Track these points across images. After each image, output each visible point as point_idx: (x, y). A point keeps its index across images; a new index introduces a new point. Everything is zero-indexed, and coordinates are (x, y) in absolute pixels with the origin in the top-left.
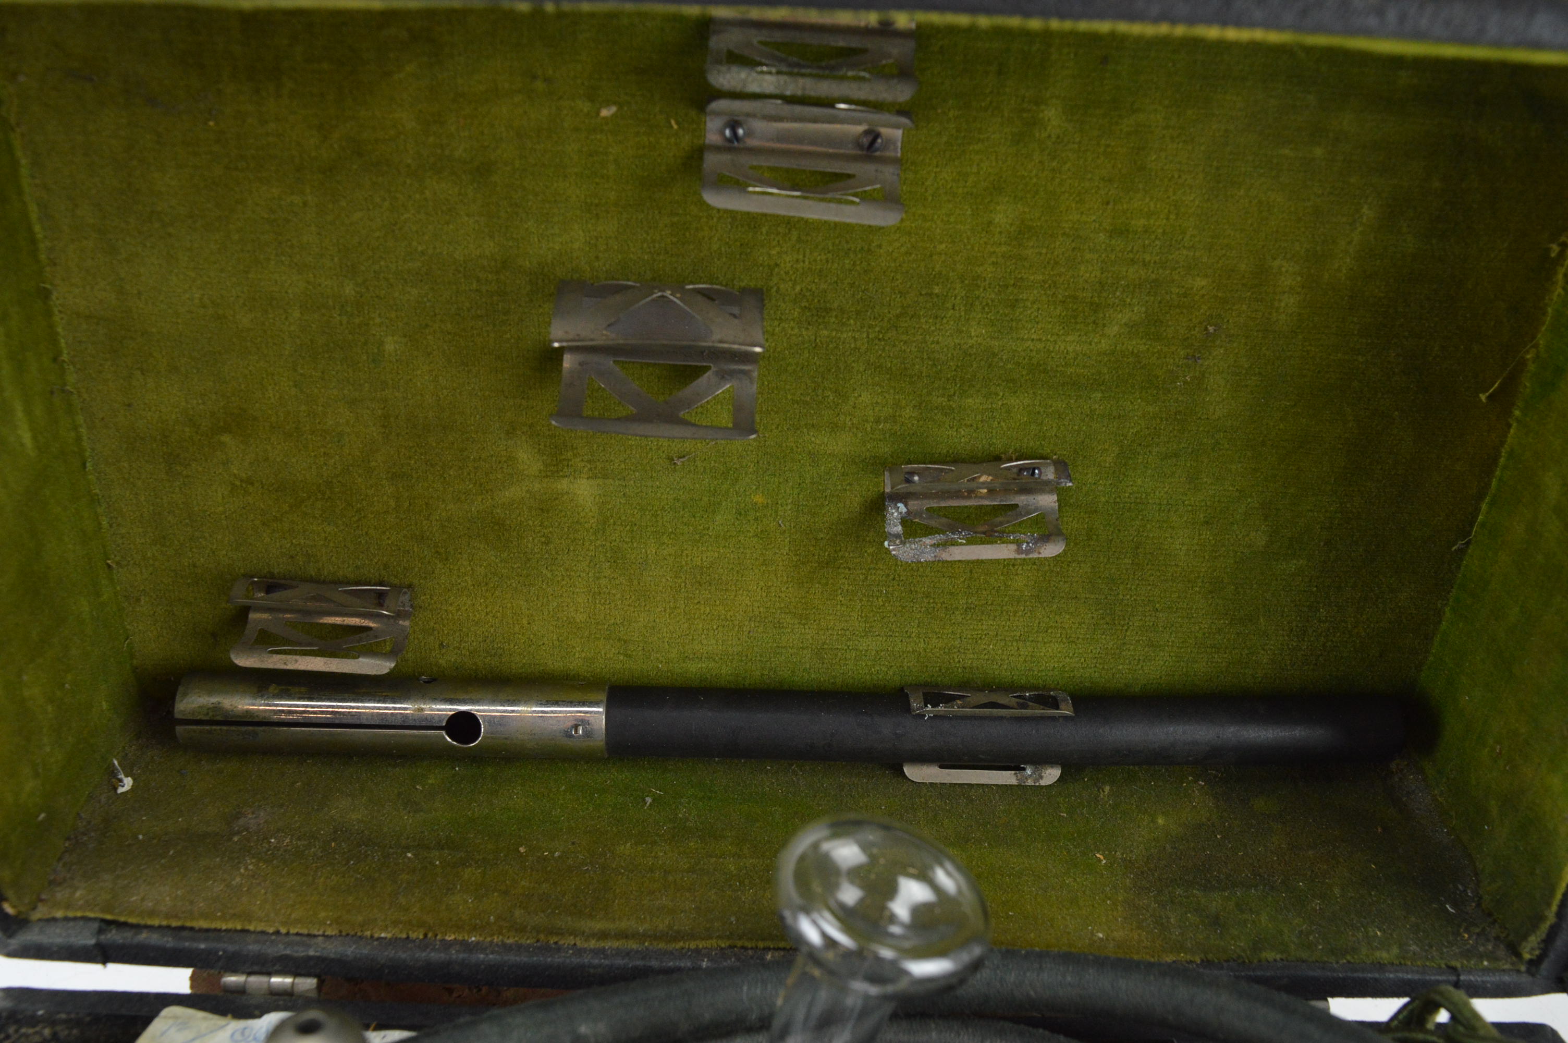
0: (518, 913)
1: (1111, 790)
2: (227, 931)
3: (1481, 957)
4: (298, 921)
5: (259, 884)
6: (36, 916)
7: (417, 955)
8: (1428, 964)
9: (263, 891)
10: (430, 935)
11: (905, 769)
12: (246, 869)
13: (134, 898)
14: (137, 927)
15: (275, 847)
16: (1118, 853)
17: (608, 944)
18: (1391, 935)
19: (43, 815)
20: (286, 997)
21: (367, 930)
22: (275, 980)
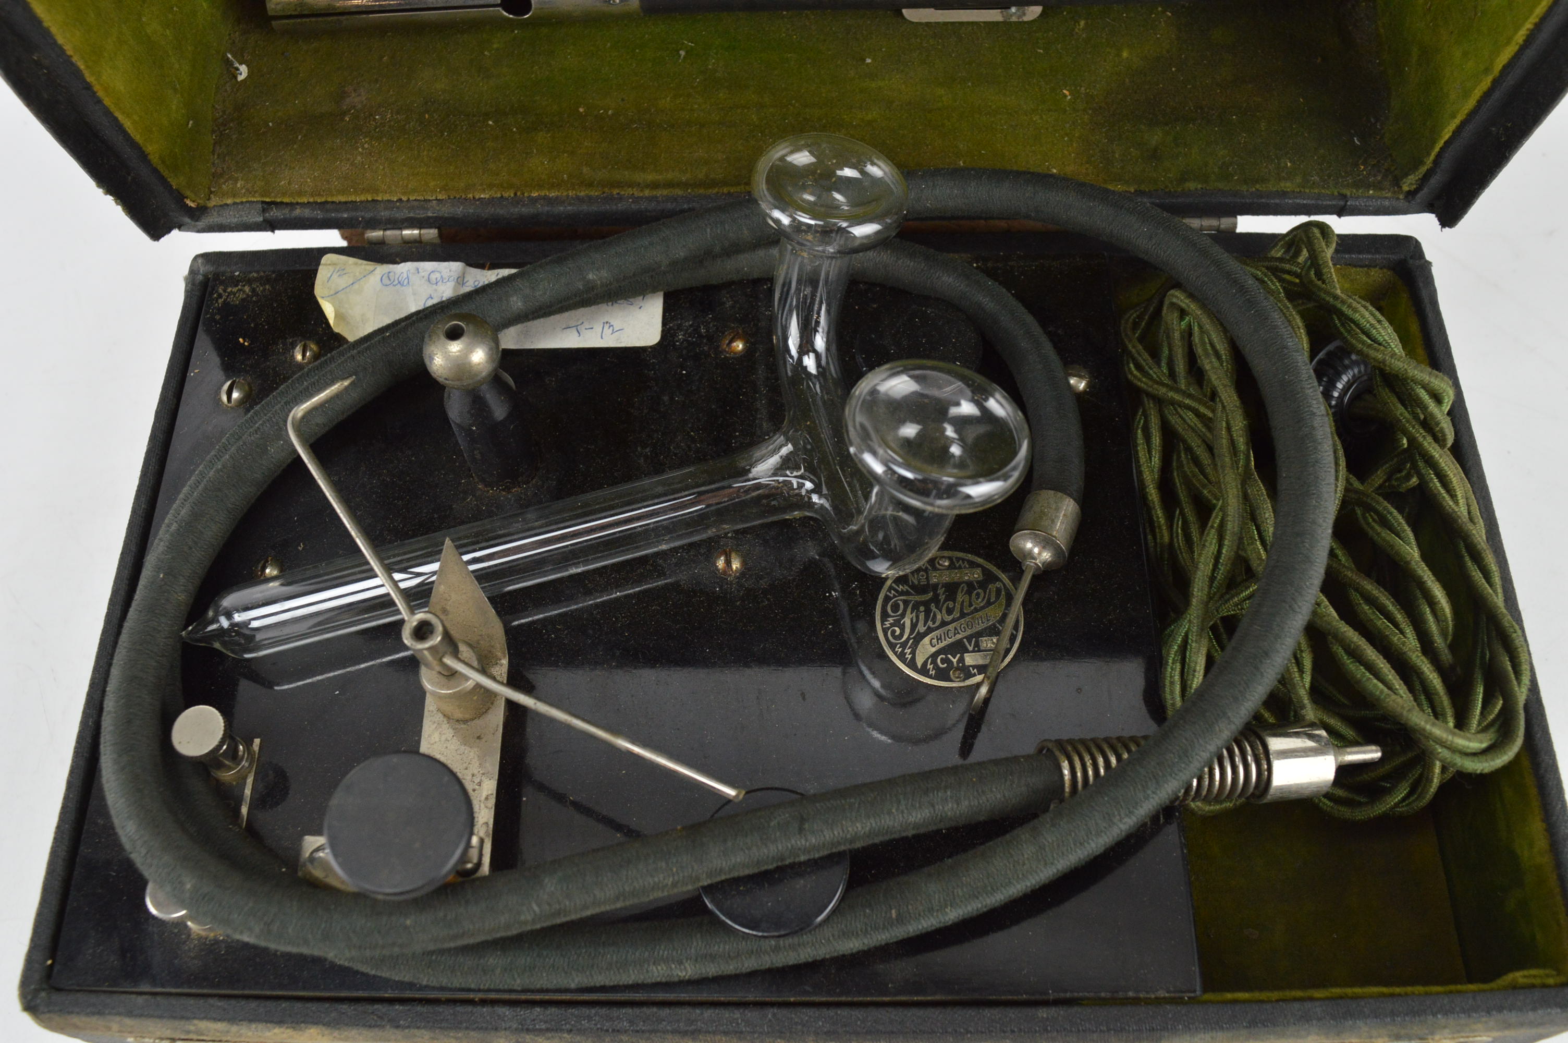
0: (585, 170)
1: (1086, 24)
2: (361, 202)
3: (1368, 187)
4: (414, 191)
5: (376, 161)
6: (211, 204)
7: (512, 211)
8: (1323, 191)
9: (381, 167)
10: (519, 194)
11: (904, 11)
12: (363, 148)
13: (283, 183)
14: (291, 205)
15: (381, 123)
16: (1083, 89)
17: (658, 193)
18: (1299, 165)
19: (191, 122)
20: (417, 244)
21: (470, 193)
22: (406, 232)
